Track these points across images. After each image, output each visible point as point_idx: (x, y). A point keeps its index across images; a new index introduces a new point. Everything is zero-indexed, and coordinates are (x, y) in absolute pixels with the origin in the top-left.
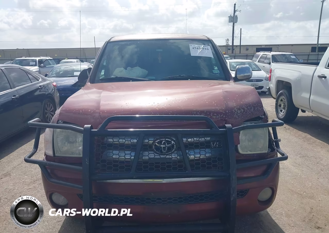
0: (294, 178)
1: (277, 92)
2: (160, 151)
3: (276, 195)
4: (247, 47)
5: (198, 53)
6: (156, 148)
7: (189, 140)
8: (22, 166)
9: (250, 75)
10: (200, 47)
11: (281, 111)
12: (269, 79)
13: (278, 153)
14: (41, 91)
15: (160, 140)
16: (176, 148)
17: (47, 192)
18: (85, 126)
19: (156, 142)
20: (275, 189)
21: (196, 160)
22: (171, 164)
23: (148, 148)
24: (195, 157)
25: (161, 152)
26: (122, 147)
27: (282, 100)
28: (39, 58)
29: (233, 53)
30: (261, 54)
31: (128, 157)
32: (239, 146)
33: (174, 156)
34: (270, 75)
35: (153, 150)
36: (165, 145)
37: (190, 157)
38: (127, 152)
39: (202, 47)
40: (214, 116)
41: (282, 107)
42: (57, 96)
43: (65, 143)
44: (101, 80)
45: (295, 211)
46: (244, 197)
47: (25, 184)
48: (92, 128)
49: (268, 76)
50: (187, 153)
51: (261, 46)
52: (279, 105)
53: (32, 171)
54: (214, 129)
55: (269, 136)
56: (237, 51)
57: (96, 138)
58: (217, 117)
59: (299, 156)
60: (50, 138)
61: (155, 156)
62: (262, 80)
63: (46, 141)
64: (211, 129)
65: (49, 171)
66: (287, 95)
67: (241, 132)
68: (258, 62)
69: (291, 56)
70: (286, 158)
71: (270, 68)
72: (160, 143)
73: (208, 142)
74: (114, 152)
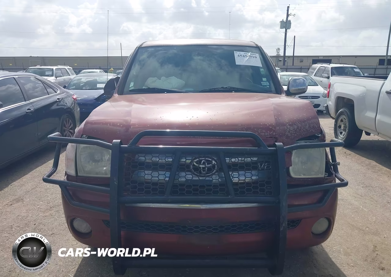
0: (355, 211)
1: (337, 110)
2: (198, 172)
3: (333, 228)
4: (302, 58)
5: (245, 61)
6: (194, 168)
7: (233, 160)
8: (36, 191)
9: (304, 88)
10: (246, 55)
11: (341, 133)
12: (328, 95)
13: (336, 179)
14: (59, 105)
15: (199, 159)
16: (218, 168)
17: (67, 217)
18: (114, 141)
19: (195, 162)
20: (332, 220)
21: (241, 183)
22: (212, 187)
23: (185, 168)
24: (239, 180)
25: (200, 173)
26: (155, 167)
27: (342, 121)
28: (56, 67)
29: (284, 64)
30: (318, 66)
31: (161, 177)
32: (291, 168)
33: (215, 179)
34: (329, 91)
35: (190, 171)
36: (205, 166)
37: (233, 180)
38: (161, 172)
39: (249, 54)
40: (263, 132)
41: (342, 128)
42: (77, 111)
43: (89, 162)
44: (131, 91)
45: (355, 248)
46: (295, 227)
47: (41, 211)
48: (121, 143)
49: (326, 92)
50: (230, 175)
51: (318, 58)
52: (338, 125)
53: (48, 197)
54: (262, 148)
55: (326, 159)
56: (289, 63)
57: (126, 155)
58: (266, 134)
59: (362, 186)
60: (72, 156)
61: (193, 177)
62: (318, 97)
63: (67, 159)
64: (259, 147)
65: (71, 193)
66: (349, 114)
67: (294, 152)
68: (315, 75)
69: (354, 69)
70: (346, 184)
71: (328, 83)
72: (199, 162)
73: (255, 163)
74: (146, 172)
